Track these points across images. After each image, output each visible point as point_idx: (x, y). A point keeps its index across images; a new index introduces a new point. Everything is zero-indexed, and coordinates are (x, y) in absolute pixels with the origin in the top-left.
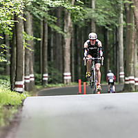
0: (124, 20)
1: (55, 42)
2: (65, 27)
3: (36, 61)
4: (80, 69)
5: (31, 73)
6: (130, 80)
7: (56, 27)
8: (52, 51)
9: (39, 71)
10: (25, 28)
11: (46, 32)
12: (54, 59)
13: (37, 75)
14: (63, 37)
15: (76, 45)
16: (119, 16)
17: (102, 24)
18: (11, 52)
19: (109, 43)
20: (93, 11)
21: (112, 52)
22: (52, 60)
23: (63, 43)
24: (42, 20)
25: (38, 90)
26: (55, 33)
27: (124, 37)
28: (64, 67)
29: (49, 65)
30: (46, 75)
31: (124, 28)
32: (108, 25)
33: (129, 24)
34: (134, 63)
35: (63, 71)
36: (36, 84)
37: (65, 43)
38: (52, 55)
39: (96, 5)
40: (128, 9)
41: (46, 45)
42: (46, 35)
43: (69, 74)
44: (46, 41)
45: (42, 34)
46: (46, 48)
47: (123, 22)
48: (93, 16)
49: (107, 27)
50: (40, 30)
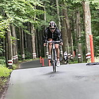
0: (61, 25)
1: (27, 38)
2: (32, 31)
3: (18, 48)
4: (40, 51)
5: (16, 55)
7: (27, 31)
8: (26, 43)
9: (20, 53)
13: (19, 55)
14: (31, 36)
15: (38, 39)
16: (58, 23)
18: (6, 45)
20: (45, 22)
22: (26, 47)
23: (31, 39)
24: (20, 28)
25: (20, 63)
26: (27, 34)
28: (32, 51)
29: (25, 50)
30: (24, 55)
31: (61, 29)
33: (63, 28)
34: (67, 46)
35: (32, 53)
36: (19, 60)
38: (26, 45)
39: (46, 18)
41: (23, 40)
43: (35, 54)
44: (23, 38)
46: (23, 42)
47: (60, 26)
48: (46, 24)
50: (19, 33)
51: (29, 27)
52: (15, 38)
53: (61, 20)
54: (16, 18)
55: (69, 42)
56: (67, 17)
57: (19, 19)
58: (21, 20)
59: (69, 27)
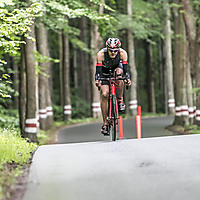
0: (172, 28)
1: (79, 61)
2: (92, 41)
3: (54, 88)
5: (47, 105)
6: (182, 111)
7: (79, 43)
8: (76, 74)
9: (59, 102)
10: (37, 45)
11: (67, 49)
12: (79, 84)
13: (57, 108)
14: (90, 55)
16: (165, 24)
17: (142, 37)
18: (20, 78)
19: (152, 60)
20: (130, 19)
21: (157, 72)
22: (76, 86)
23: (90, 63)
24: (60, 33)
25: (58, 128)
26: (79, 50)
27: (173, 52)
29: (73, 94)
30: (69, 107)
31: (173, 40)
32: (150, 38)
33: (178, 36)
34: (187, 87)
35: (92, 101)
36: (55, 119)
37: (92, 63)
39: (133, 10)
40: (176, 14)
41: (68, 66)
42: (67, 53)
44: (67, 60)
45: (61, 51)
46: (67, 71)
47: (170, 31)
48: (130, 25)
49: (149, 40)
50: (58, 47)
51: (85, 32)
52: (46, 58)
53: (173, 14)
54: (50, 4)
55: (192, 76)
56: (190, 8)
57: (60, 7)
58: (65, 10)
59: (193, 34)
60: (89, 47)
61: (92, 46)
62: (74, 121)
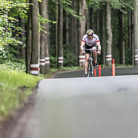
1: (70, 25)
2: (80, 10)
7: (71, 11)
8: (67, 34)
9: (54, 54)
10: (40, 11)
11: (62, 15)
12: (70, 42)
14: (78, 21)
17: (117, 7)
18: (27, 35)
19: (123, 26)
21: (126, 35)
22: (68, 44)
24: (57, 3)
26: (70, 16)
29: (65, 48)
30: (62, 58)
32: (123, 9)
35: (79, 55)
37: (80, 26)
38: (67, 37)
41: (62, 28)
42: (62, 18)
43: (84, 57)
44: (61, 24)
45: (57, 17)
46: (62, 32)
49: (122, 11)
50: (55, 14)
60: (78, 14)
61: (80, 14)
62: (65, 68)
